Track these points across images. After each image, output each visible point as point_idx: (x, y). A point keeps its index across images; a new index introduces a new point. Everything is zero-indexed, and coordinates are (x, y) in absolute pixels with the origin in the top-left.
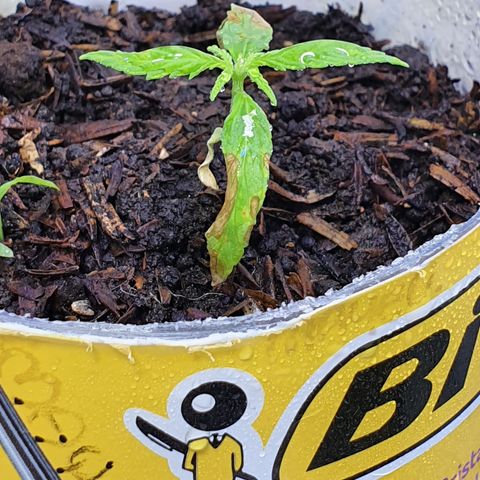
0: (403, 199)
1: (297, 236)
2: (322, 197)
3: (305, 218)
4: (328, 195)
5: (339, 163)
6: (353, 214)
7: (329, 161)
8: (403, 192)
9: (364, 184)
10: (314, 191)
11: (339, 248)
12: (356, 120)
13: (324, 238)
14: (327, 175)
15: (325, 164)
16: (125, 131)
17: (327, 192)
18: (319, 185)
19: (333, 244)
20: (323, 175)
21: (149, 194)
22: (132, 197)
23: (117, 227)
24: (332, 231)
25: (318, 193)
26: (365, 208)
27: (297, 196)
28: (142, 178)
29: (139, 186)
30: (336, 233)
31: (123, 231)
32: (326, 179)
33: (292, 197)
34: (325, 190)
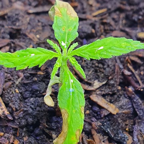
0: (140, 87)
2: (101, 84)
3: (94, 98)
4: (104, 83)
5: (108, 66)
6: (116, 91)
7: (103, 65)
8: (140, 82)
9: (120, 75)
11: (111, 113)
13: (103, 108)
14: (103, 73)
16: (5, 46)
17: (104, 81)
18: (99, 78)
19: (108, 111)
20: (101, 73)
21: (19, 91)
22: (11, 94)
23: (4, 112)
24: (107, 104)
25: (99, 82)
26: (121, 87)
27: (90, 87)
28: (15, 81)
29: (14, 87)
30: (109, 106)
31: (7, 114)
32: (102, 75)
33: (87, 88)
34: (102, 81)
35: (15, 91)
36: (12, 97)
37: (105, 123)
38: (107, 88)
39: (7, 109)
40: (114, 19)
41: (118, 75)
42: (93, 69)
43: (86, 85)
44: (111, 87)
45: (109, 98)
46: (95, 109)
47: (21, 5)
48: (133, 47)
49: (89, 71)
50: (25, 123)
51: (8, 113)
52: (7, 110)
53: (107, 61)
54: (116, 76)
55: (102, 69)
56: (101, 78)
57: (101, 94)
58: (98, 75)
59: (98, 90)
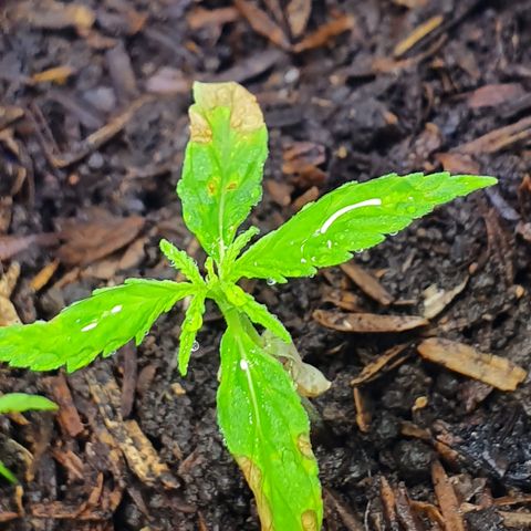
1: (428, 380)
2: (449, 297)
3: (432, 350)
4: (458, 290)
5: (460, 228)
6: (506, 307)
7: (444, 228)
9: (510, 247)
10: (433, 288)
11: (496, 392)
12: (477, 101)
14: (446, 257)
15: (439, 235)
17: (455, 285)
18: (439, 277)
19: (485, 386)
20: (440, 259)
21: (183, 387)
22: (159, 405)
23: (150, 466)
24: (479, 363)
25: (442, 291)
26: (524, 285)
27: (407, 318)
28: (165, 359)
29: (164, 377)
30: (485, 366)
31: (159, 474)
32: (447, 263)
33: (399, 326)
34: (450, 284)
35: (172, 392)
36: (166, 415)
37: (473, 434)
38: (473, 304)
39: (159, 454)
40: (471, 45)
41: (504, 250)
42: (414, 251)
43: (393, 316)
44: (483, 298)
45: (488, 335)
46: (446, 387)
47: (174, 78)
48: (422, 202)
49: (402, 261)
50: (212, 494)
51: (163, 467)
52: (158, 459)
53: (452, 211)
54: (496, 254)
55: (443, 244)
56: (442, 275)
57: (457, 329)
58: (433, 270)
59: (444, 319)
